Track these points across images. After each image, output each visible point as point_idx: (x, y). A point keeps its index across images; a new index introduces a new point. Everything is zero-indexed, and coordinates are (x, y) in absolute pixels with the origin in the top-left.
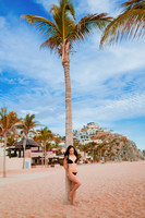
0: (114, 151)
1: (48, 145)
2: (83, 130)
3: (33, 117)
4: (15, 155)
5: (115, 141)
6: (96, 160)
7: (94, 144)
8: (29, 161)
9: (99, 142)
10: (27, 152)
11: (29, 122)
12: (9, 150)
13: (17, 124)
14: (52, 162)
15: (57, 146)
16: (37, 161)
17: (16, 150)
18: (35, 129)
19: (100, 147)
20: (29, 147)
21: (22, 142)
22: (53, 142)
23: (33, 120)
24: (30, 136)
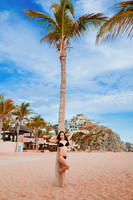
0: (100, 141)
1: (40, 132)
2: (72, 120)
3: (28, 105)
4: (8, 139)
5: (101, 132)
6: (83, 149)
7: (81, 134)
8: (21, 145)
9: (87, 132)
10: (20, 137)
11: (24, 110)
12: (4, 134)
13: (13, 111)
14: (42, 148)
15: (47, 134)
16: (28, 146)
17: (10, 134)
18: (29, 117)
19: (87, 137)
20: (22, 132)
21: (16, 128)
22: (44, 130)
23: (27, 108)
24: (24, 123)
